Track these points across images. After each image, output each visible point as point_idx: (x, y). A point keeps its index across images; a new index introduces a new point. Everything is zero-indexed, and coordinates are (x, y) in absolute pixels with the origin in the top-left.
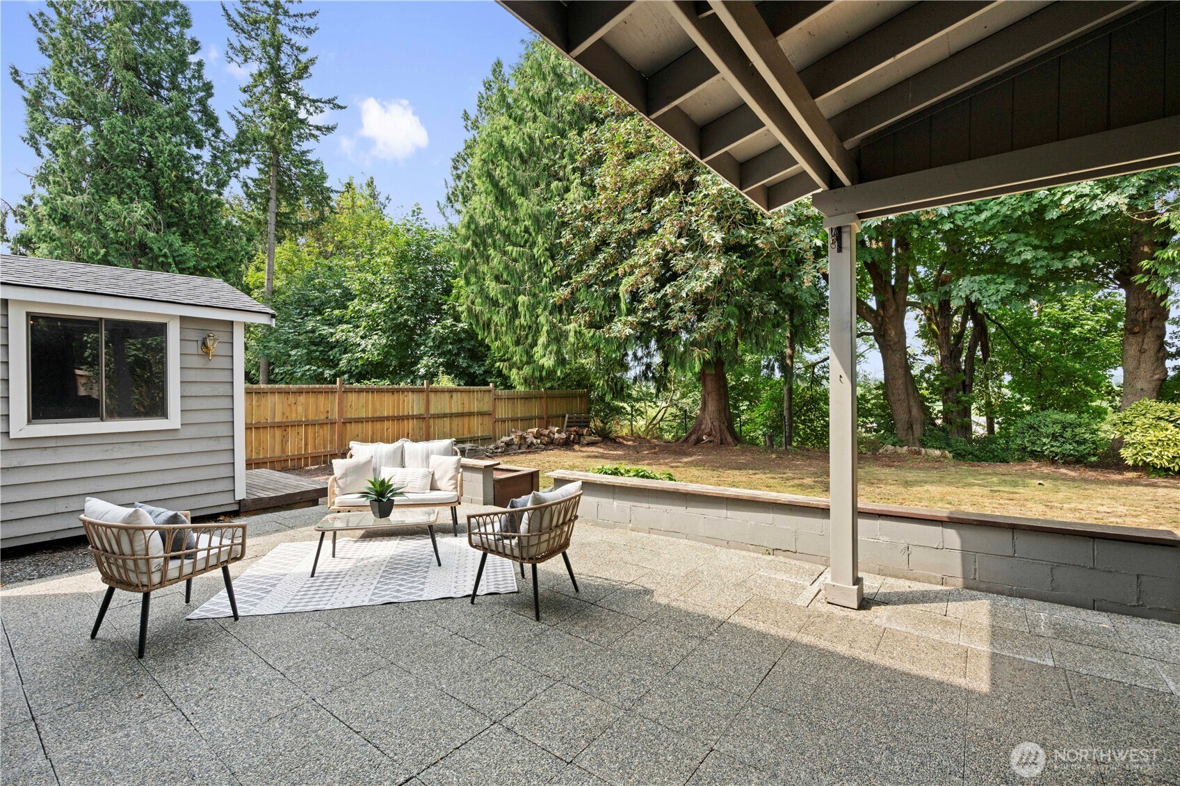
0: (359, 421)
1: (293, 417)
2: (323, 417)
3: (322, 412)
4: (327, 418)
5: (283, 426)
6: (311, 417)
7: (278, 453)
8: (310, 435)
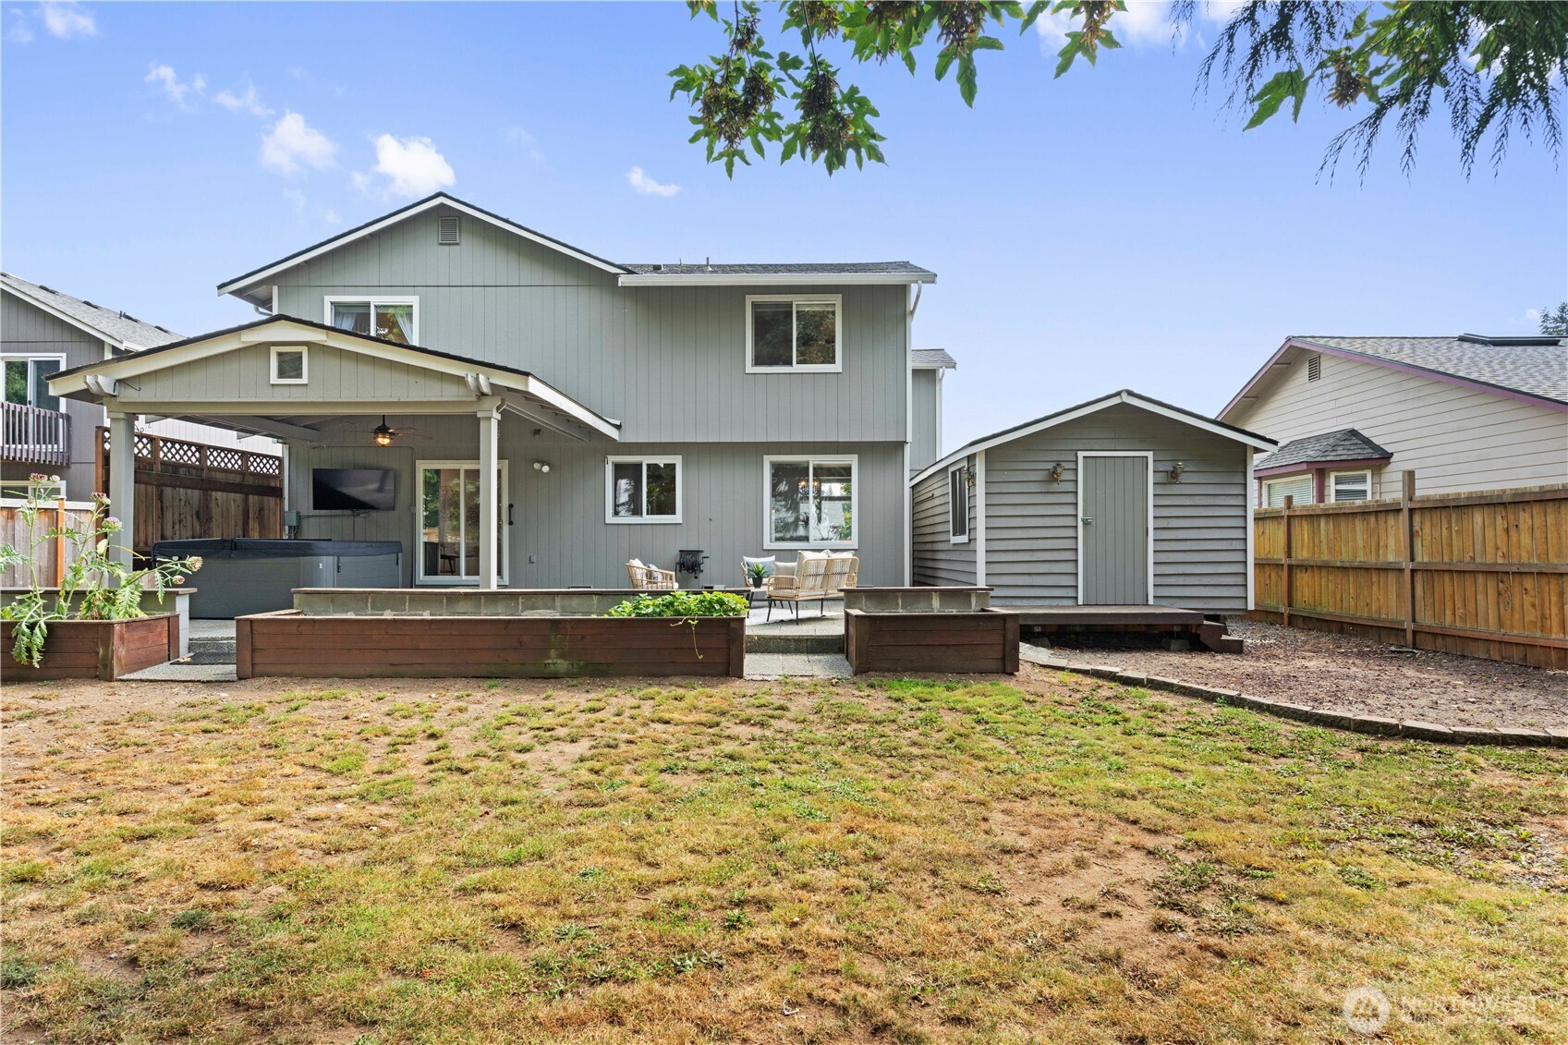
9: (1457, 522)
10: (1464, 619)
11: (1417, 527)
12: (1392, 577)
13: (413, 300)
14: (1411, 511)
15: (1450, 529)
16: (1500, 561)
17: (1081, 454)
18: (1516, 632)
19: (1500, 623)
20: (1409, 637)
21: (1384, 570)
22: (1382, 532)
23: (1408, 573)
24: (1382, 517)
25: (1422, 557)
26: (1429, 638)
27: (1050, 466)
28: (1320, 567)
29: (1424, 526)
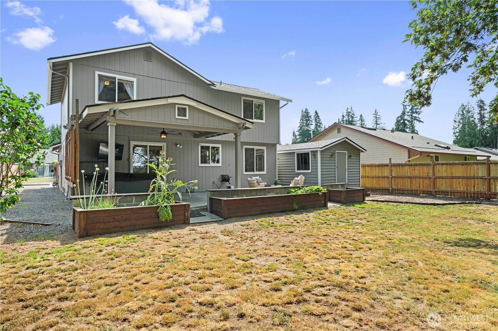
0: (442, 178)
1: (414, 175)
2: (426, 175)
3: (425, 173)
4: (428, 176)
5: (410, 178)
6: (421, 175)
7: (409, 188)
8: (421, 182)
9: (402, 168)
10: (403, 187)
11: (392, 169)
12: (386, 179)
13: (134, 80)
14: (391, 166)
15: (400, 169)
16: (411, 176)
17: (336, 151)
18: (414, 188)
19: (411, 187)
20: (391, 191)
21: (384, 177)
22: (383, 170)
23: (390, 178)
24: (383, 167)
25: (393, 175)
26: (394, 191)
27: (331, 154)
28: (366, 177)
29: (394, 169)
